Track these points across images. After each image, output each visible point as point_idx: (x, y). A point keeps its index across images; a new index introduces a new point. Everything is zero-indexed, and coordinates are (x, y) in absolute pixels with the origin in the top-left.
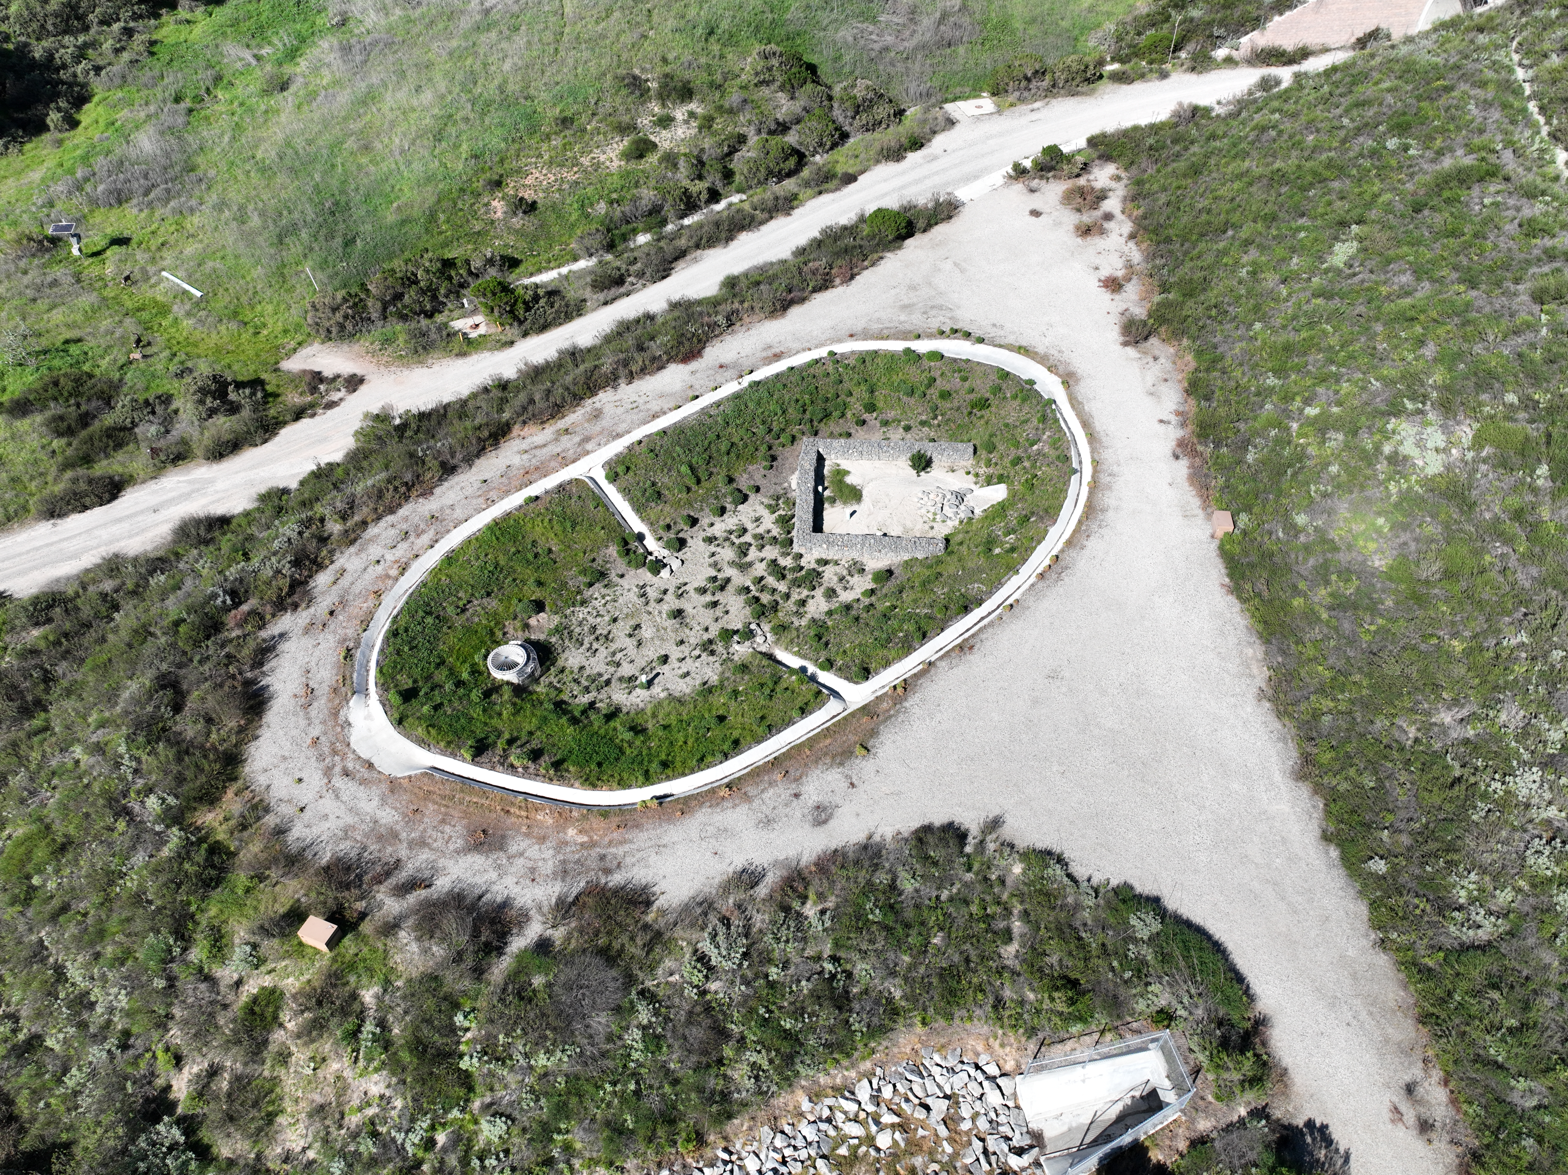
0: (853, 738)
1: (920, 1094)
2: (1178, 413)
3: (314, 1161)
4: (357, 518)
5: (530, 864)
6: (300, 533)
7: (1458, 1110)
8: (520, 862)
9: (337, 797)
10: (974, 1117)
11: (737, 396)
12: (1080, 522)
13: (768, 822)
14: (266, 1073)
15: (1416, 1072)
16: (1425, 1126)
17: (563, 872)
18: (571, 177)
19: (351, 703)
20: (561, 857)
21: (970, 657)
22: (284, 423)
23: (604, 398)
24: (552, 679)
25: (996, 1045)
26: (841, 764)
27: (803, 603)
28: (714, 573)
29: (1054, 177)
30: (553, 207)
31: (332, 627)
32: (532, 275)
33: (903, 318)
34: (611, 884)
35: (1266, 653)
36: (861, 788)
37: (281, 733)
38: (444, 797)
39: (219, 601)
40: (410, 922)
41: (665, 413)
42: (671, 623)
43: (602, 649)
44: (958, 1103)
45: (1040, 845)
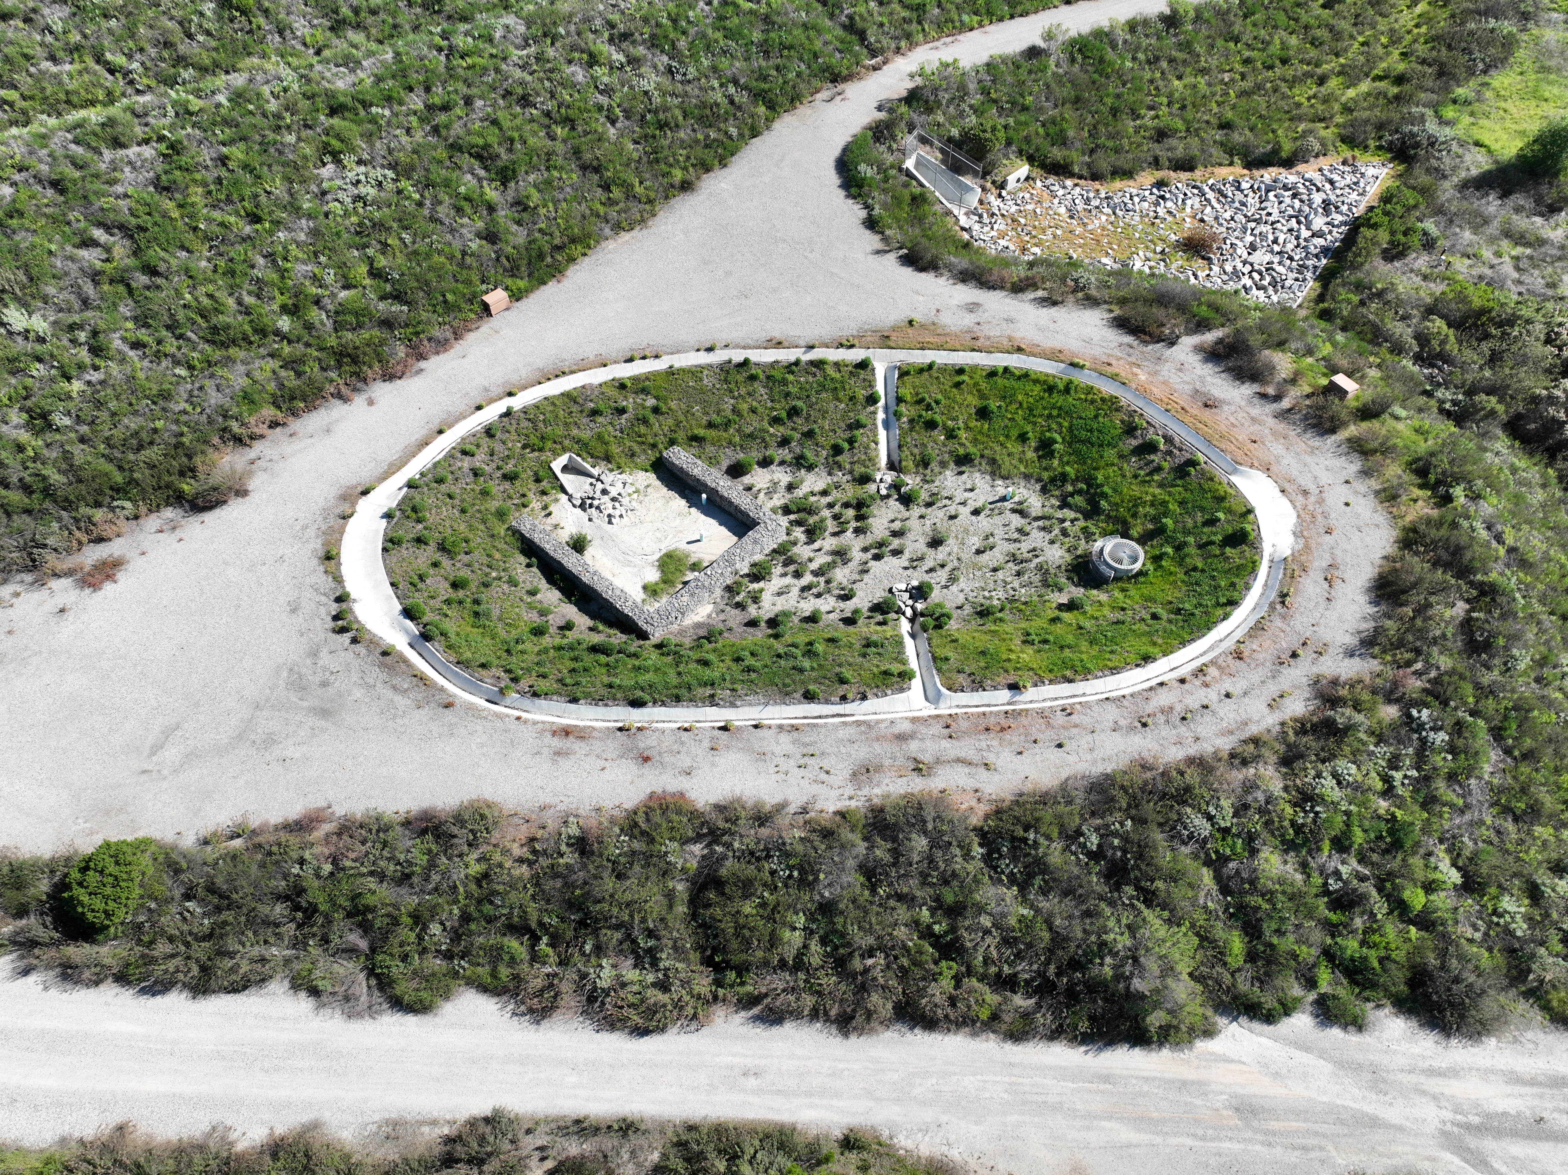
7: (822, 89)
15: (820, 102)
16: (839, 93)
19: (1289, 551)
27: (823, 492)
28: (872, 562)
35: (604, 240)
36: (934, 307)
42: (949, 539)
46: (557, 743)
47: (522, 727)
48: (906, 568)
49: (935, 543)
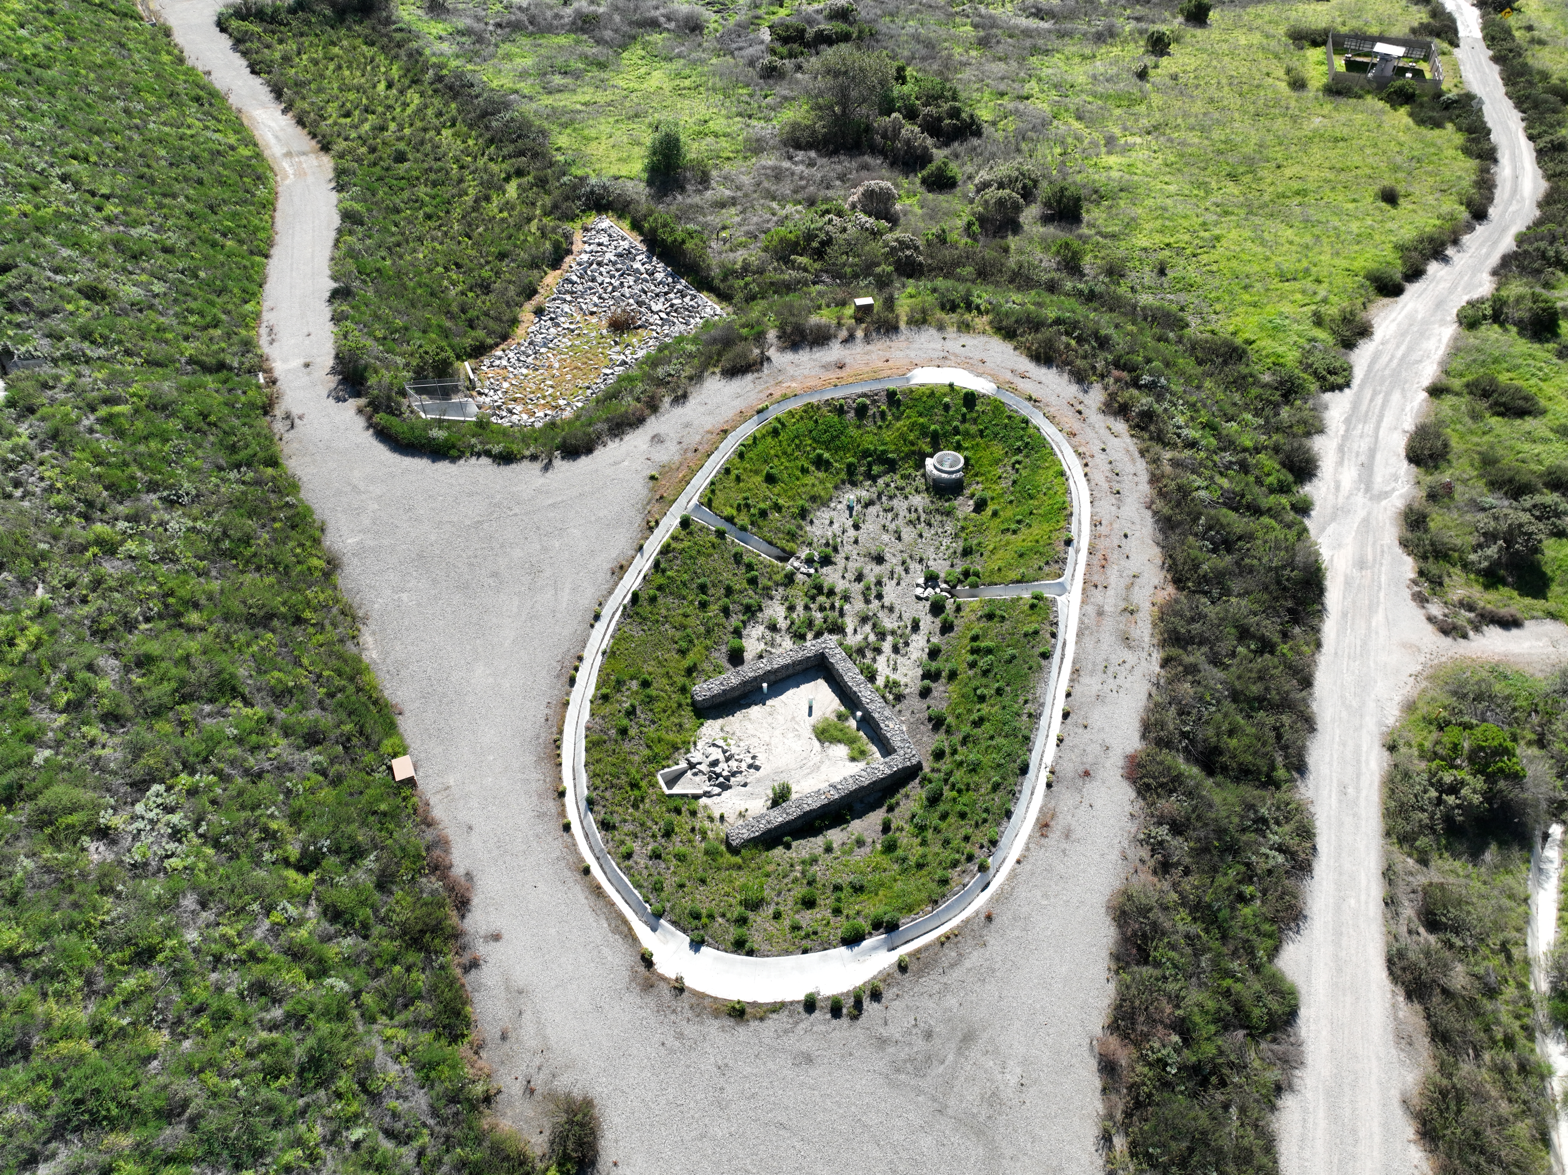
26: (663, 466)
27: (790, 609)
36: (642, 459)
46: (1055, 835)
47: (1031, 860)
48: (898, 584)
49: (879, 559)
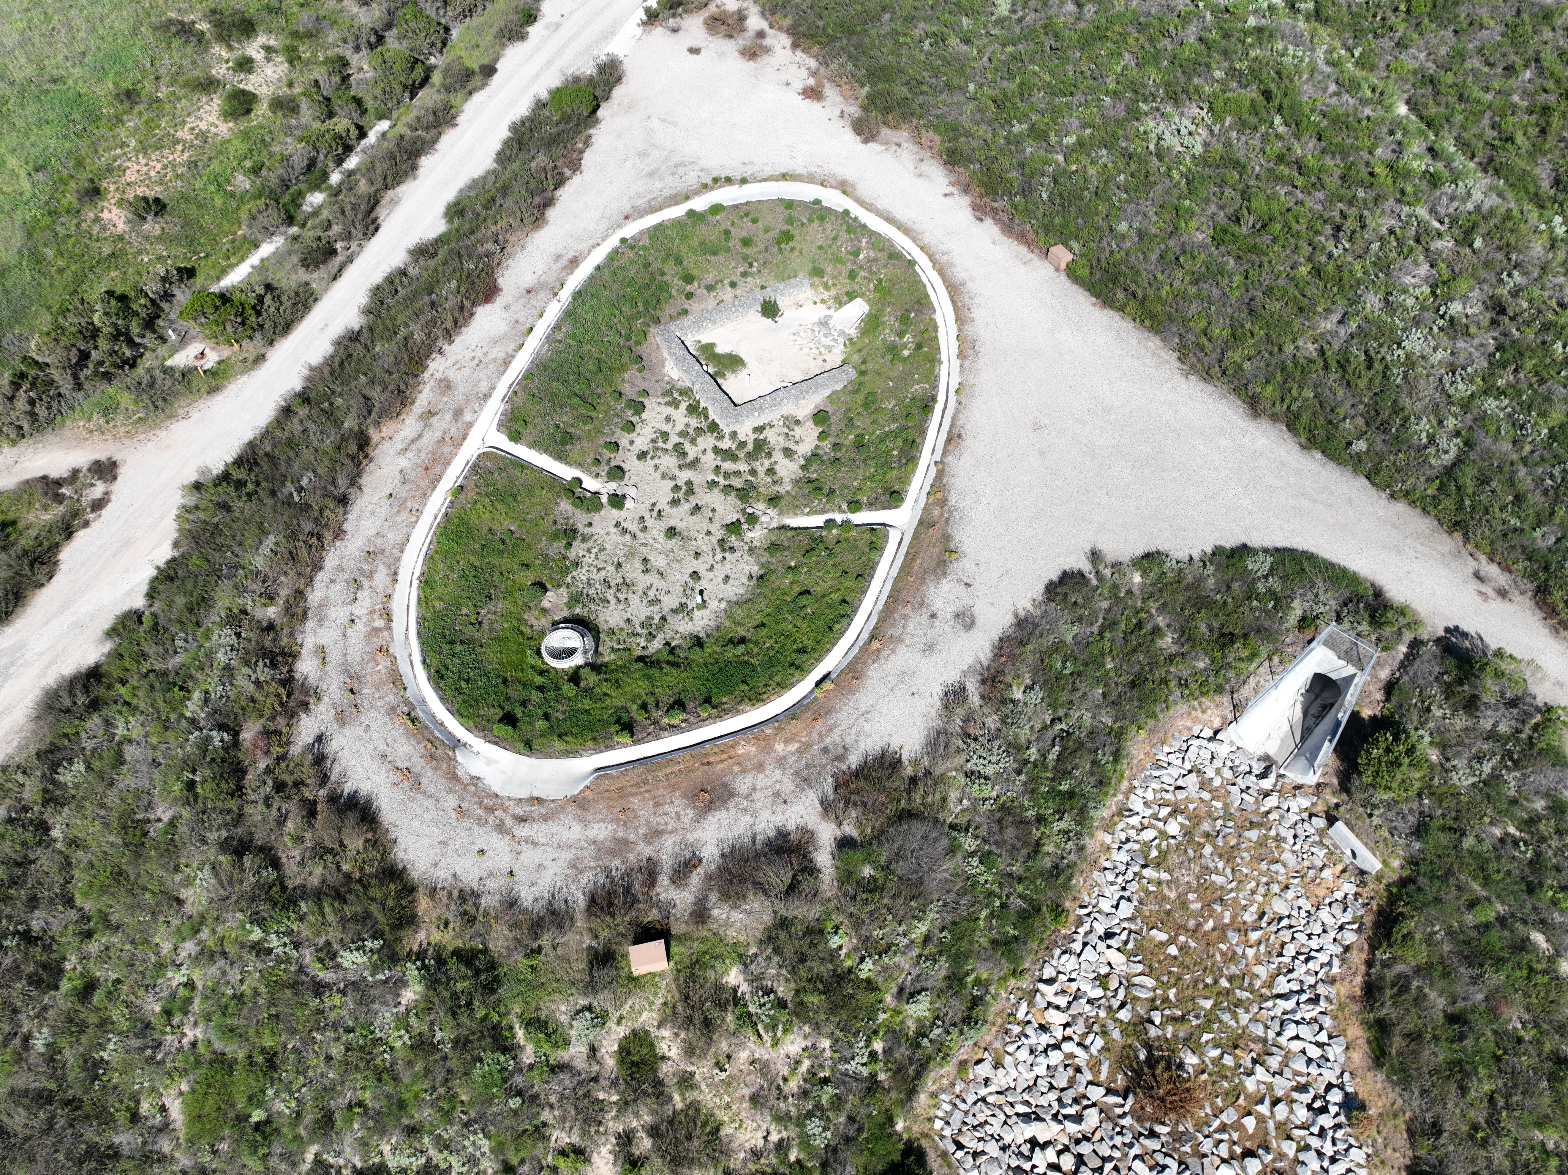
0: (936, 550)
1: (1172, 782)
2: (953, 184)
3: (781, 1140)
4: (284, 593)
5: (770, 792)
6: (238, 635)
7: (1510, 572)
8: (759, 795)
9: (535, 844)
10: (1218, 771)
11: (569, 314)
12: (954, 302)
13: (929, 648)
14: (679, 1106)
15: (1472, 565)
16: (1502, 593)
17: (804, 781)
18: (180, 156)
19: (459, 758)
20: (790, 772)
21: (964, 444)
22: (55, 548)
23: (436, 366)
24: (610, 644)
25: (1199, 714)
26: (945, 574)
27: (771, 471)
28: (673, 483)
29: (685, 11)
30: (184, 198)
31: (366, 704)
32: (219, 279)
33: (658, 185)
34: (853, 767)
35: (1163, 340)
36: (976, 584)
37: (415, 824)
38: (637, 785)
39: (217, 742)
40: (713, 897)
41: (513, 357)
42: (671, 544)
43: (630, 596)
44: (1199, 771)
45: (1140, 551)
